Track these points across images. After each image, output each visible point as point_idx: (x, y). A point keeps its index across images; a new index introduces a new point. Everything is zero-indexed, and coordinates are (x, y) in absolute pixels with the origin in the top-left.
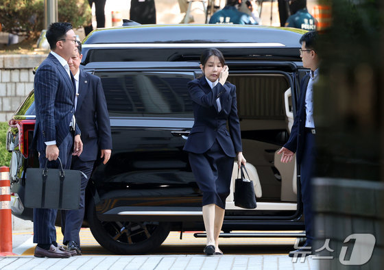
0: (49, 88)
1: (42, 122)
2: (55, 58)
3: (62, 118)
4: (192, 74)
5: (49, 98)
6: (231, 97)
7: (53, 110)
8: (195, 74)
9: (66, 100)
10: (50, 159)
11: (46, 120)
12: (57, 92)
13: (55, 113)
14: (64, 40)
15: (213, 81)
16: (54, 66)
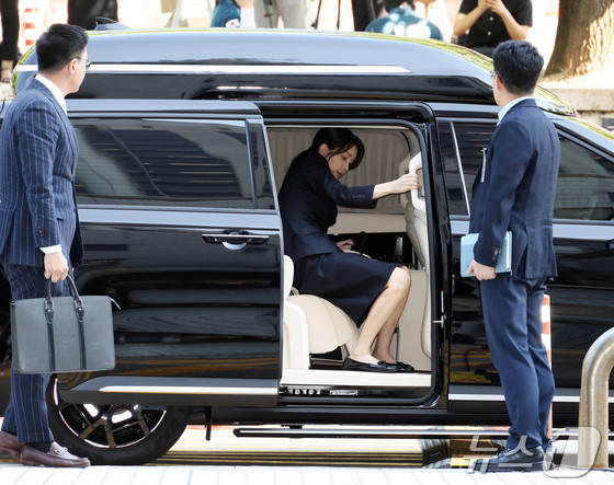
4: (241, 124)
8: (247, 123)
14: (79, 59)
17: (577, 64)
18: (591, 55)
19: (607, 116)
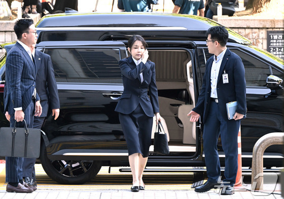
0: (16, 68)
1: (12, 93)
2: (21, 46)
3: (27, 90)
5: (17, 75)
6: (151, 72)
7: (20, 84)
9: (29, 76)
10: (18, 121)
11: (15, 92)
12: (23, 71)
13: (21, 87)
14: (28, 32)
15: (138, 60)
16: (20, 52)
17: (257, 8)
18: (263, 5)
19: (269, 30)
